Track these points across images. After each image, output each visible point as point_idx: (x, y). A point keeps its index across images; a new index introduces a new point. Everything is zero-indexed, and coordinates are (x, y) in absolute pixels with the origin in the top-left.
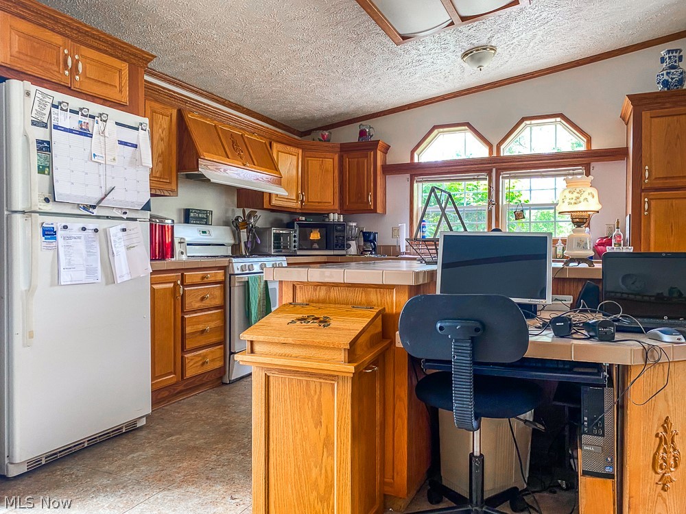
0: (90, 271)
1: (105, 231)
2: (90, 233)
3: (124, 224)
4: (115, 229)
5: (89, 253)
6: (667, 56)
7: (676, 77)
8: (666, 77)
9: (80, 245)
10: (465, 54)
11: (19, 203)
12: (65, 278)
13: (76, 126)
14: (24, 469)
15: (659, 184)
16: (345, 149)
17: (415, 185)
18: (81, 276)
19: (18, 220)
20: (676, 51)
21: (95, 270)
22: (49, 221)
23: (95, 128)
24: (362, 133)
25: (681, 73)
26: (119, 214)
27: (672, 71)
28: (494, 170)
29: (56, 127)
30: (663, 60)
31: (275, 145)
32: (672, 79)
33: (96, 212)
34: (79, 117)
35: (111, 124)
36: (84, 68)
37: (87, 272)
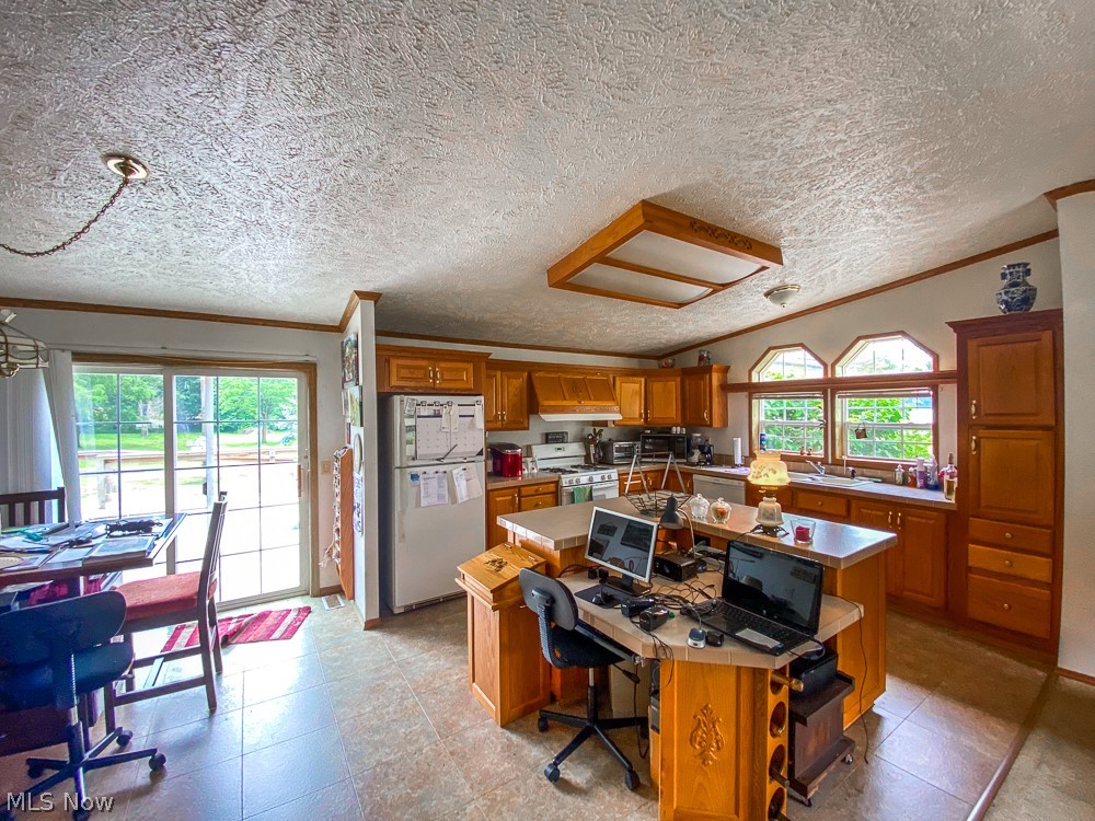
0: (440, 497)
1: (451, 471)
2: (441, 474)
3: (464, 466)
4: (457, 471)
5: (440, 487)
6: (1007, 272)
7: (1018, 297)
8: (1005, 297)
9: (434, 483)
10: (767, 295)
11: (397, 463)
12: (424, 503)
13: (432, 413)
14: (402, 611)
15: (991, 420)
16: (687, 373)
17: (754, 401)
18: (434, 500)
19: (397, 472)
20: (1019, 265)
21: (444, 496)
22: (414, 471)
23: (444, 412)
24: (701, 358)
25: (1025, 291)
26: (461, 460)
27: (1013, 289)
28: (829, 390)
29: (419, 417)
30: (1004, 276)
31: (617, 378)
32: (1012, 298)
33: (445, 461)
34: (434, 407)
35: (455, 407)
36: (442, 375)
37: (439, 497)
